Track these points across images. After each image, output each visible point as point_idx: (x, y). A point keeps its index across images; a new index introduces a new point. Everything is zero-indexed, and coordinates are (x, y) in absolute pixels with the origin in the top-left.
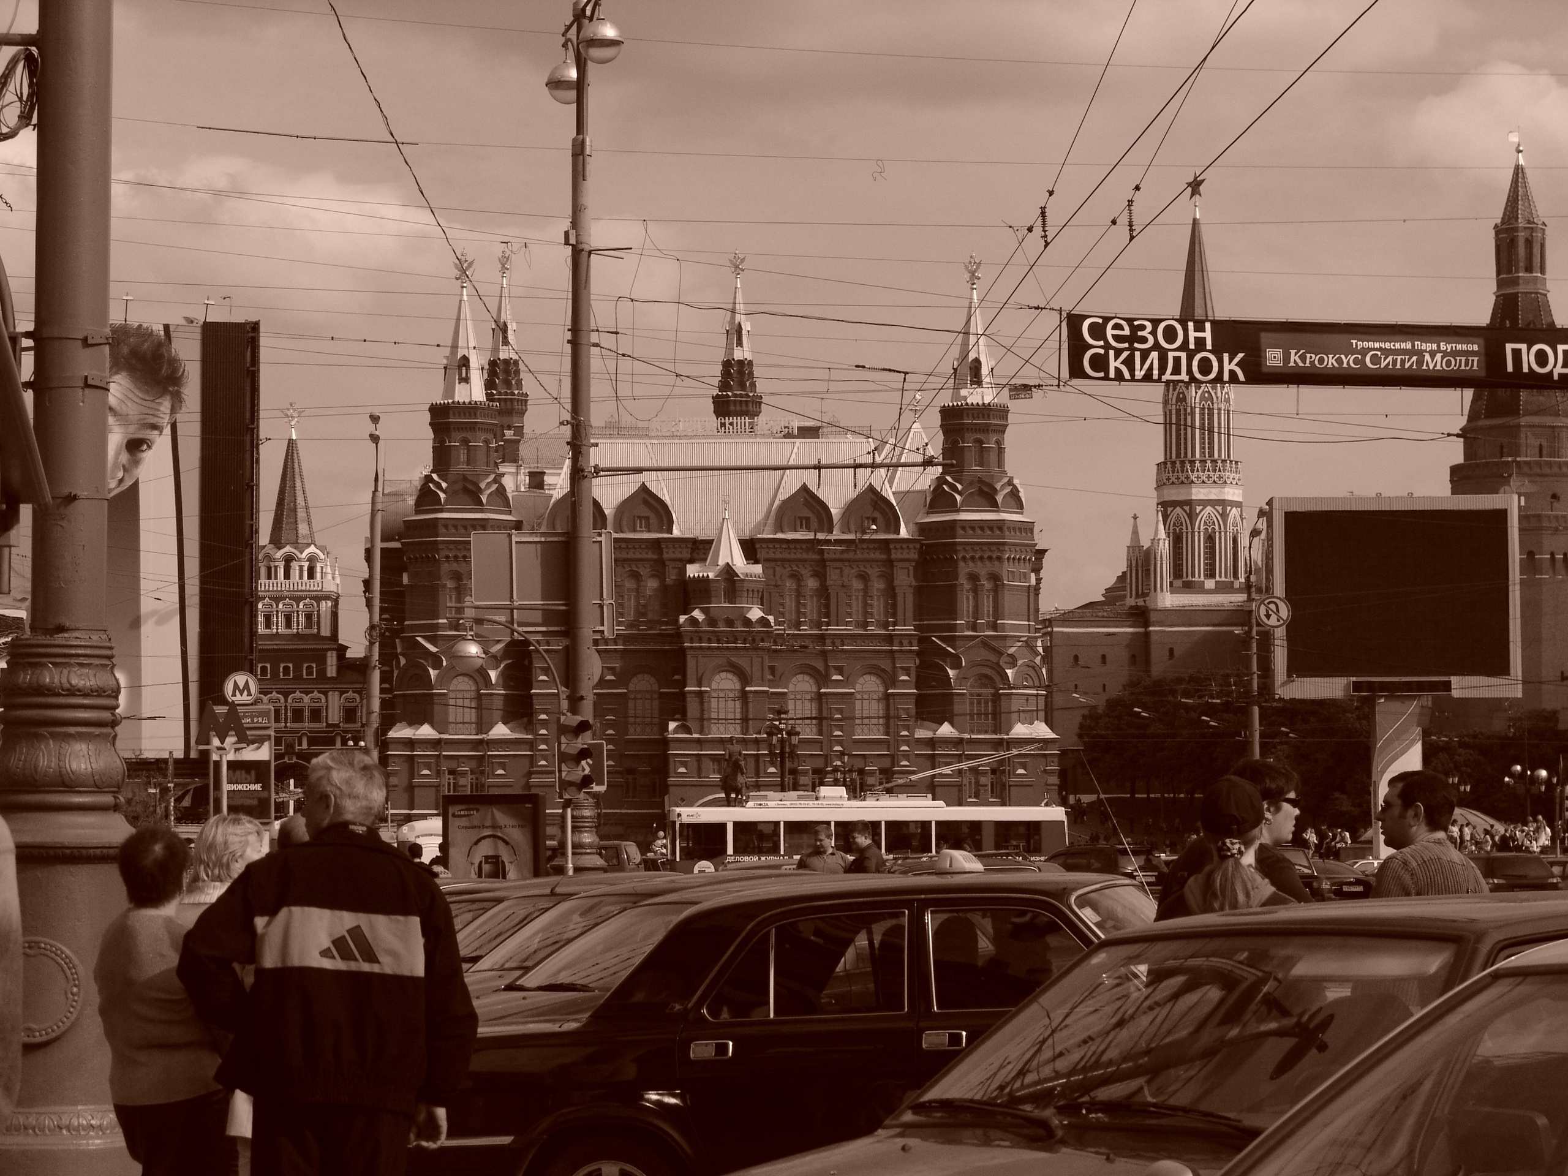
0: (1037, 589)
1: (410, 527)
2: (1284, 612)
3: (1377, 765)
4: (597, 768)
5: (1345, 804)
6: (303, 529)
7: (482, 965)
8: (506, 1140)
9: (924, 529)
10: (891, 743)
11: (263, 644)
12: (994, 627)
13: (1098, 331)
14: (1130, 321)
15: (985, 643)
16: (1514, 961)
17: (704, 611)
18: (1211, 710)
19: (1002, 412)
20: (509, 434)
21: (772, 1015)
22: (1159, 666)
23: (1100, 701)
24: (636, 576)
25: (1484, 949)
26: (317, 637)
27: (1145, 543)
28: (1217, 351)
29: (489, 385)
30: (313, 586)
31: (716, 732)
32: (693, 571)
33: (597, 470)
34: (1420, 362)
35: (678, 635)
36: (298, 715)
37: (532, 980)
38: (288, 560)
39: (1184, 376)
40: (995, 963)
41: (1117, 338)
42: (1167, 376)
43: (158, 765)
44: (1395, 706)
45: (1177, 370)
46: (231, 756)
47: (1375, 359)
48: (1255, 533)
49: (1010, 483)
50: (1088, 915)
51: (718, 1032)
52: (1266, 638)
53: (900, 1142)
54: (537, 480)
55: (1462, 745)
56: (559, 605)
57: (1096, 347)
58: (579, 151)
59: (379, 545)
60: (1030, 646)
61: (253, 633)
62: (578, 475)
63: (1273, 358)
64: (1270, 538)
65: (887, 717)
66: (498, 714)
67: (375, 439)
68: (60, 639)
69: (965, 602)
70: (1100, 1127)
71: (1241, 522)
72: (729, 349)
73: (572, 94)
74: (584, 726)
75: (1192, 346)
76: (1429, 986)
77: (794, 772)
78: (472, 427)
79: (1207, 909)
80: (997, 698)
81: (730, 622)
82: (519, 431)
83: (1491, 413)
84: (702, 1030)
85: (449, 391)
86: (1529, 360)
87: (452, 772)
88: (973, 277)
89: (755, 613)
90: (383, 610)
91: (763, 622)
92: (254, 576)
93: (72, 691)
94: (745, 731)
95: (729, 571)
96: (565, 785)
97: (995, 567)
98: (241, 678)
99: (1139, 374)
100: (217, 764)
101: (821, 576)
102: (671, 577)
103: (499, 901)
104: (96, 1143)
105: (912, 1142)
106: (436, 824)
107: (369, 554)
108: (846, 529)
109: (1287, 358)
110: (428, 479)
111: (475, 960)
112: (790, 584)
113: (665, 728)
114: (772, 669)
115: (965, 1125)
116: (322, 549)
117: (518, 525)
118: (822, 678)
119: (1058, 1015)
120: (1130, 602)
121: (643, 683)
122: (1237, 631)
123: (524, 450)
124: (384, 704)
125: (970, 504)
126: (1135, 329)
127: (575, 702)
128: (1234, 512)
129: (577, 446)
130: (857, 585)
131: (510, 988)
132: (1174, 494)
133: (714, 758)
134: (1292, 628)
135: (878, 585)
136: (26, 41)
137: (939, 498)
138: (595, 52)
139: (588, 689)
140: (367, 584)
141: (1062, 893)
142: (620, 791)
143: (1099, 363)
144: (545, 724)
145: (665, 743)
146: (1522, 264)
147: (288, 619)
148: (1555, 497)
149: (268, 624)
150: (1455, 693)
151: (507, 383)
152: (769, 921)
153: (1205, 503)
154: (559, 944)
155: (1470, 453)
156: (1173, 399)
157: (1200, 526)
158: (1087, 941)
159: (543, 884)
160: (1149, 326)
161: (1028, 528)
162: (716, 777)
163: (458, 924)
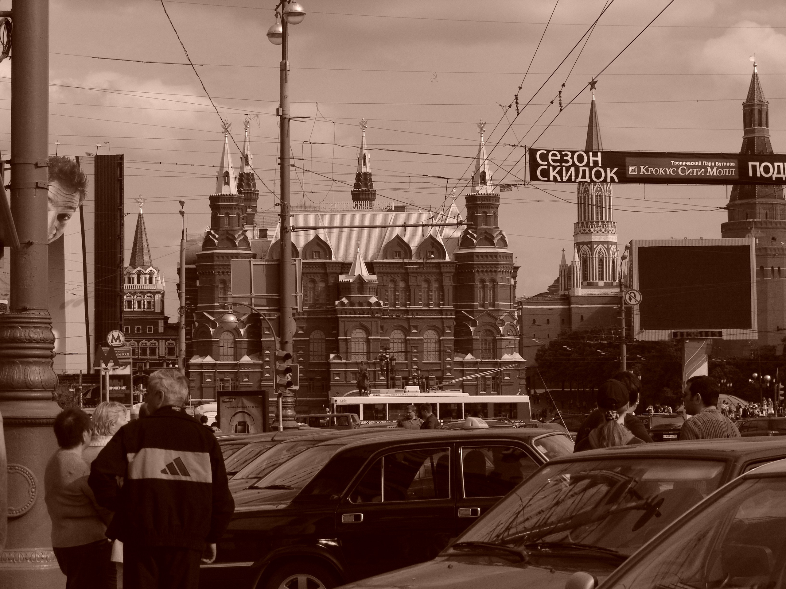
0: (514, 286)
1: (200, 257)
2: (638, 297)
3: (685, 373)
4: (294, 377)
5: (669, 393)
6: (146, 258)
7: (237, 476)
8: (250, 564)
10: (442, 364)
11: (126, 316)
12: (493, 305)
13: (544, 157)
14: (560, 152)
15: (489, 314)
16: (754, 471)
17: (348, 298)
18: (602, 347)
19: (497, 198)
20: (249, 210)
21: (383, 501)
22: (576, 325)
23: (547, 342)
24: (313, 281)
25: (739, 465)
26: (154, 313)
27: (569, 263)
28: (604, 167)
29: (239, 186)
30: (152, 287)
31: (354, 359)
32: (342, 278)
33: (294, 228)
34: (706, 172)
35: (334, 311)
36: (144, 352)
37: (262, 483)
38: (139, 274)
39: (587, 180)
40: (494, 474)
41: (554, 161)
42: (579, 180)
43: (74, 377)
44: (695, 344)
45: (584, 177)
46: (111, 373)
47: (683, 171)
48: (623, 258)
49: (501, 233)
50: (541, 450)
51: (356, 509)
52: (629, 311)
53: (447, 563)
54: (263, 233)
55: (728, 363)
56: (275, 296)
57: (544, 165)
58: (283, 68)
59: (184, 266)
60: (511, 315)
61: (122, 311)
62: (284, 230)
63: (632, 170)
64: (631, 260)
65: (440, 351)
66: (245, 351)
67: (182, 213)
68: (25, 314)
69: (479, 292)
70: (547, 555)
71: (617, 252)
72: (360, 167)
73: (280, 40)
74: (288, 357)
75: (591, 164)
76: (711, 484)
77: (393, 379)
78: (231, 207)
79: (601, 446)
80: (495, 341)
81: (360, 304)
82: (255, 209)
83: (741, 197)
84: (348, 508)
85: (219, 189)
86: (760, 170)
87: (222, 380)
88: (482, 130)
89: (373, 299)
90: (186, 299)
91: (377, 304)
92: (122, 282)
93: (31, 341)
94: (368, 358)
95: (360, 278)
96: (278, 386)
97: (493, 276)
98: (116, 334)
99: (565, 179)
100: (104, 377)
101: (406, 281)
102: (331, 282)
103: (246, 444)
104: (44, 566)
105: (454, 563)
106: (214, 406)
107: (179, 271)
108: (419, 257)
109: (639, 170)
110: (209, 233)
111: (234, 474)
112: (390, 285)
113: (329, 357)
114: (382, 328)
115: (480, 555)
116: (156, 268)
117: (254, 256)
118: (407, 332)
120: (561, 293)
121: (317, 335)
122: (615, 307)
123: (257, 218)
124: (187, 346)
125: (481, 244)
126: (563, 156)
127: (283, 344)
128: (613, 247)
129: (284, 216)
130: (424, 285)
131: (252, 488)
132: (582, 238)
133: (353, 372)
134: (642, 305)
135: (435, 285)
136: (5, 14)
137: (465, 241)
138: (291, 19)
139: (290, 339)
140: (179, 286)
141: (528, 439)
142: (306, 389)
143: (545, 173)
144: (268, 355)
145: (329, 365)
146: (756, 122)
147: (139, 304)
148: (773, 239)
149: (129, 306)
150: (724, 338)
151: (248, 185)
152: (381, 453)
153: (598, 243)
154: (276, 466)
155: (731, 217)
156: (582, 191)
157: (596, 254)
158: (540, 463)
159: (268, 436)
160: (570, 155)
161: (510, 256)
162: (354, 382)
163: (225, 456)
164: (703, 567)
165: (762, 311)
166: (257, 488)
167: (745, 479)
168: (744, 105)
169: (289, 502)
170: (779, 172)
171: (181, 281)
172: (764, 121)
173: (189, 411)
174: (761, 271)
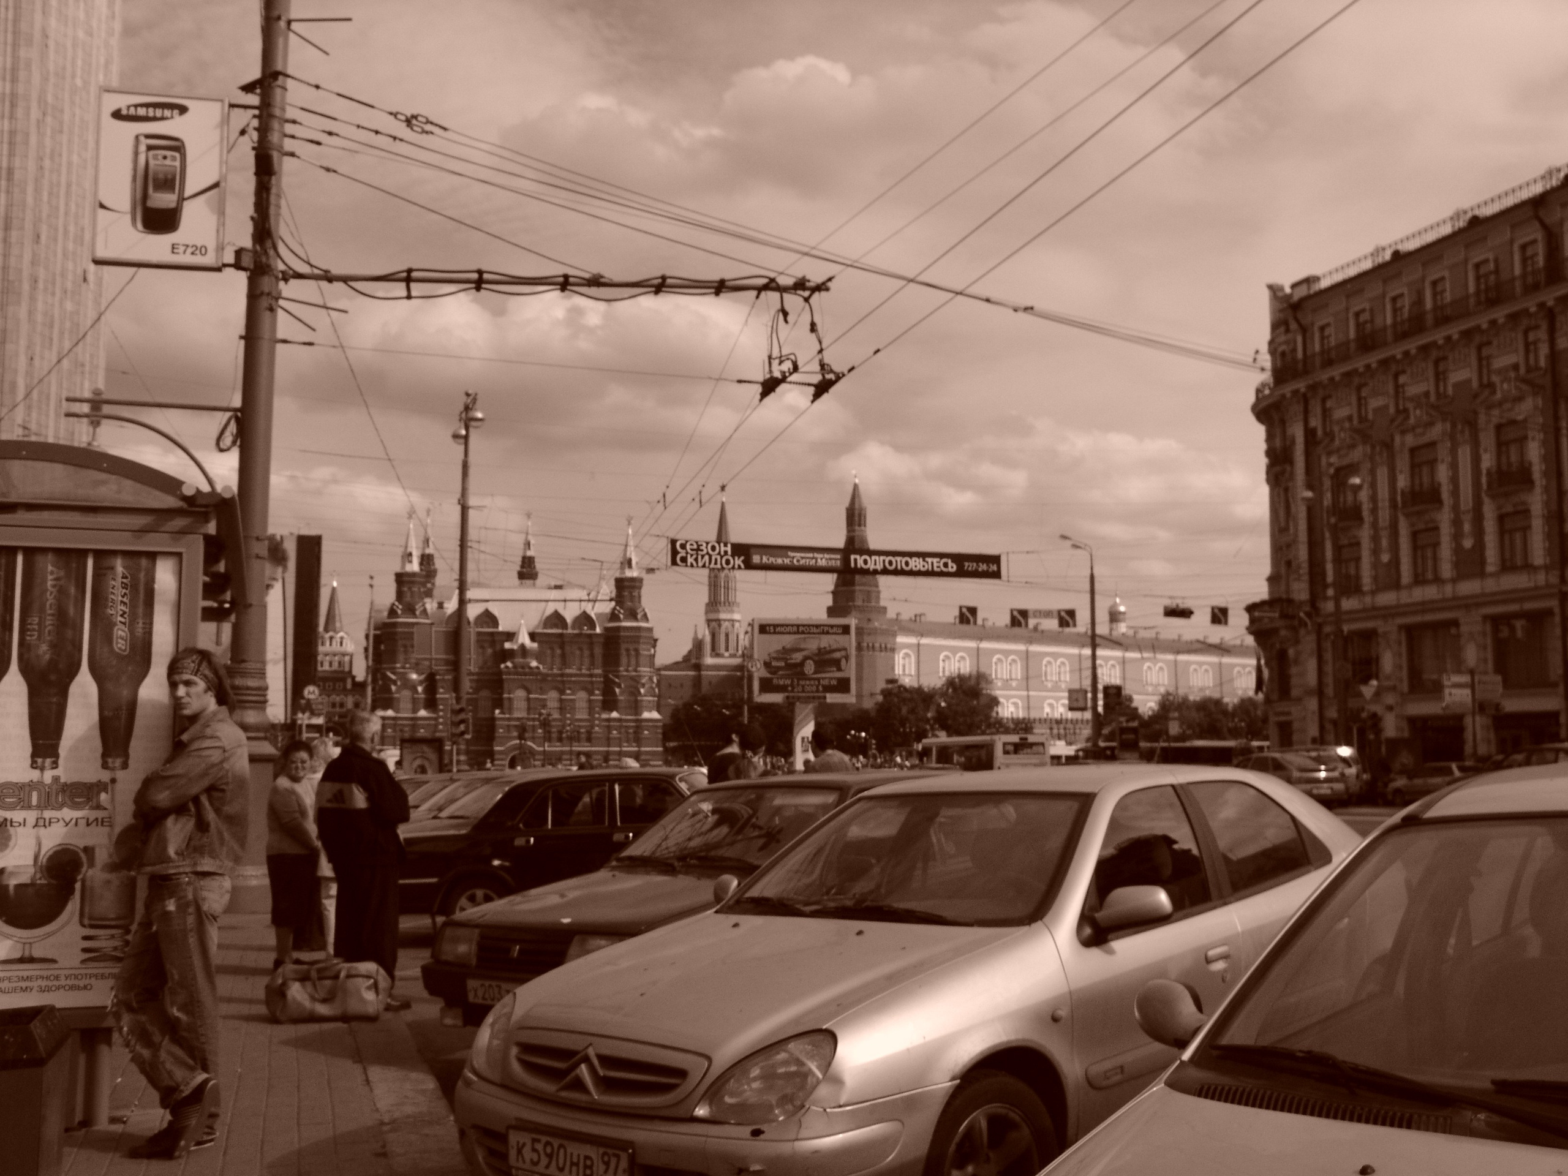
0: (654, 656)
1: (385, 625)
2: (759, 665)
3: (795, 731)
4: (467, 727)
5: (781, 747)
6: (338, 625)
7: (420, 809)
8: (434, 880)
9: (606, 629)
10: (591, 720)
11: (320, 675)
12: (636, 671)
13: (683, 546)
14: (697, 543)
15: (632, 678)
17: (512, 663)
18: (727, 708)
19: (641, 580)
20: (429, 585)
21: (550, 827)
22: (705, 688)
23: (680, 703)
24: (483, 647)
25: (852, 791)
26: (343, 672)
27: (700, 636)
28: (733, 556)
29: (421, 564)
30: (342, 649)
31: (516, 715)
32: (507, 645)
33: (470, 601)
34: (816, 562)
35: (500, 673)
36: (334, 705)
37: (444, 814)
38: (331, 638)
39: (719, 566)
40: (642, 806)
41: (692, 550)
42: (712, 566)
43: (273, 726)
44: (803, 706)
45: (716, 563)
46: (306, 722)
47: (798, 561)
48: (746, 633)
49: (644, 610)
50: (683, 786)
51: (527, 835)
52: (751, 679)
53: (611, 874)
54: (441, 606)
55: (830, 723)
56: (451, 657)
57: (682, 553)
58: (465, 466)
59: (372, 633)
60: (651, 679)
61: (316, 669)
62: (462, 602)
63: (756, 559)
64: (753, 635)
65: (589, 708)
66: (422, 705)
67: (371, 586)
68: (243, 665)
69: (624, 660)
70: (695, 866)
71: (741, 629)
72: (525, 551)
73: (462, 441)
74: (461, 710)
75: (722, 553)
76: (825, 808)
77: (550, 732)
78: (413, 582)
80: (636, 701)
81: (523, 668)
82: (433, 584)
83: (843, 585)
84: (522, 834)
85: (403, 566)
86: (860, 563)
87: (401, 730)
89: (534, 664)
90: (373, 660)
91: (538, 668)
92: (316, 646)
93: (248, 688)
94: (528, 713)
95: (523, 646)
96: (453, 735)
97: (636, 646)
98: (311, 688)
99: (700, 564)
100: (301, 726)
101: (562, 647)
102: (498, 647)
103: (427, 782)
104: (254, 882)
105: (616, 873)
106: (397, 752)
107: (367, 637)
108: (573, 627)
109: (761, 559)
110: (393, 604)
112: (549, 652)
113: (494, 713)
114: (541, 688)
115: (638, 866)
116: (346, 633)
117: (432, 624)
118: (562, 692)
119: (669, 828)
120: (693, 661)
121: (485, 693)
122: (739, 674)
123: (436, 592)
124: (374, 701)
125: (626, 618)
126: (699, 546)
127: (458, 699)
128: (737, 625)
129: (462, 587)
130: (578, 652)
131: (435, 817)
132: (712, 616)
133: (516, 726)
134: (762, 675)
135: (587, 653)
136: (235, 410)
137: (613, 616)
138: (473, 423)
139: (465, 697)
140: (366, 650)
141: (673, 776)
142: (475, 740)
143: (684, 560)
144: (442, 710)
145: (493, 719)
146: (857, 523)
147: (331, 664)
148: (869, 620)
149: (322, 665)
150: (829, 700)
151: (429, 564)
152: (549, 788)
153: (725, 620)
154: (453, 801)
155: (835, 600)
156: (712, 575)
157: (723, 629)
158: (682, 796)
159: (445, 776)
160: (705, 545)
161: (651, 630)
162: (515, 734)
163: (408, 792)
164: (821, 875)
165: (859, 680)
166: (439, 818)
167: (860, 800)
168: (848, 510)
169: (468, 829)
170: (875, 564)
171: (368, 645)
172: (863, 522)
173: (374, 755)
174: (859, 647)
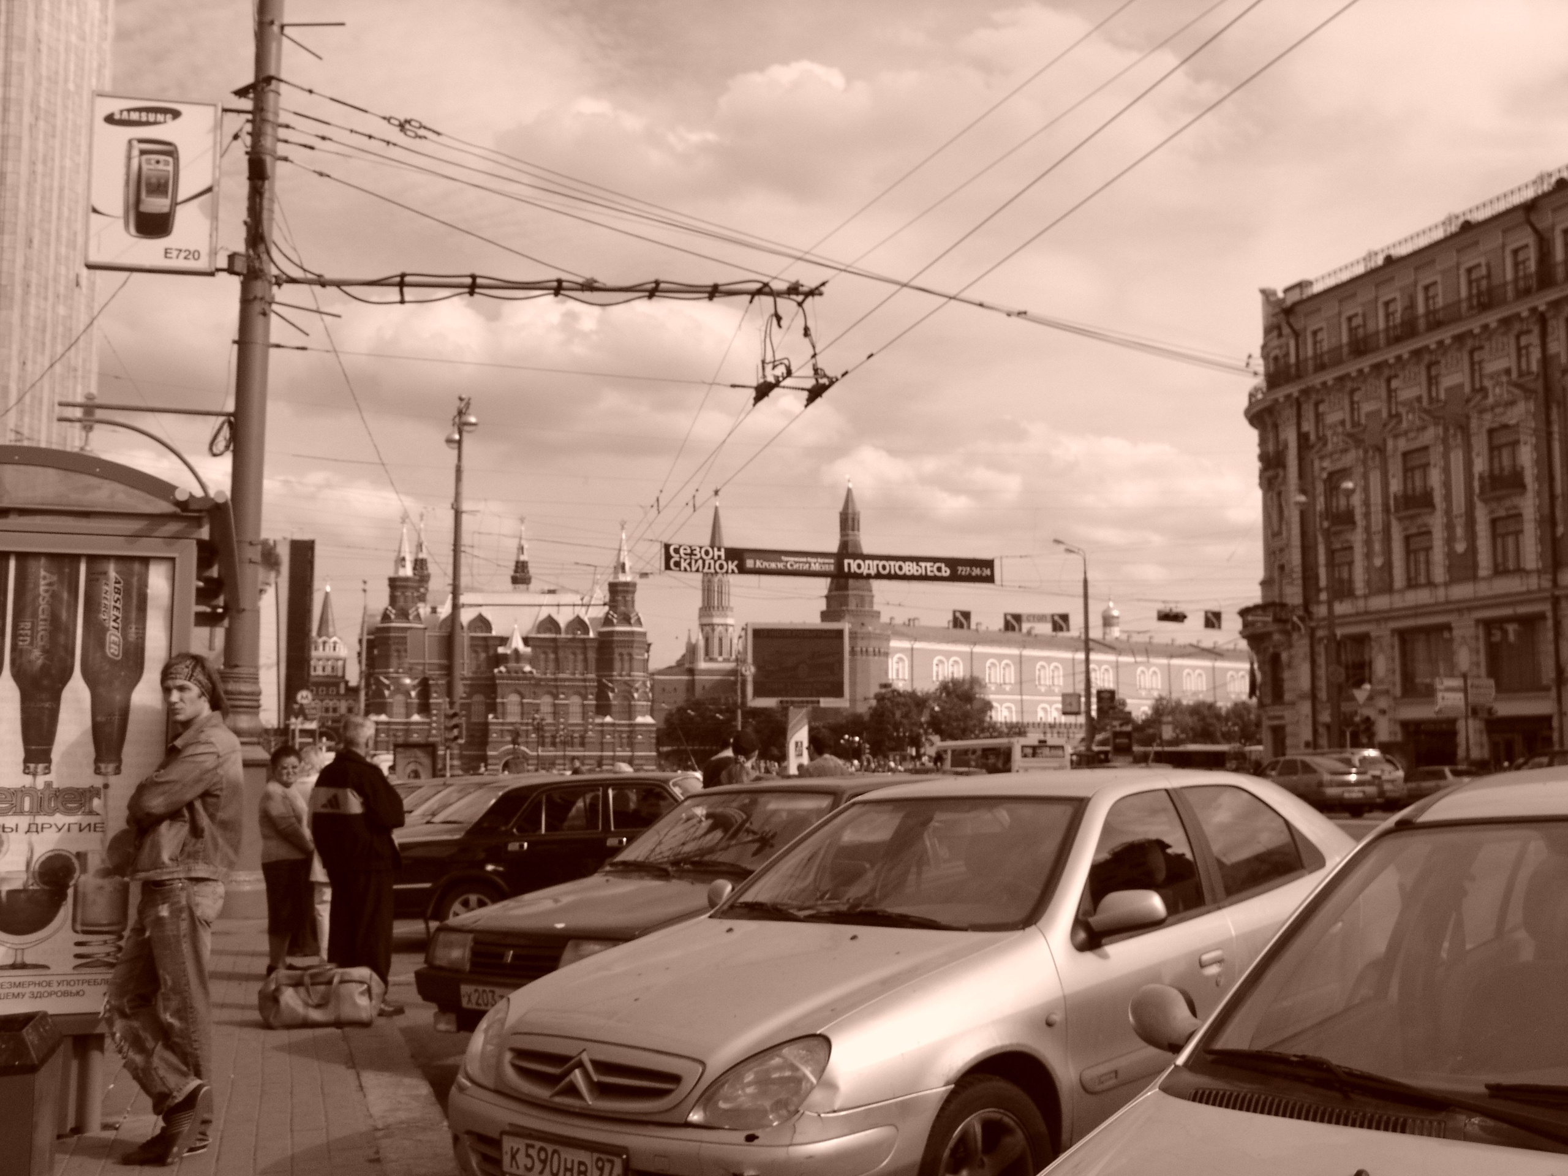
0: (647, 660)
1: (379, 630)
2: (753, 669)
3: (789, 736)
4: (460, 732)
5: (775, 751)
6: (331, 629)
7: (414, 814)
8: (427, 885)
9: (600, 634)
10: (585, 725)
11: (313, 680)
12: (629, 675)
13: (677, 551)
14: (690, 547)
15: (626, 682)
16: (860, 798)
17: (506, 667)
18: (721, 712)
19: (634, 585)
20: (422, 590)
21: (543, 831)
22: (698, 692)
23: (673, 708)
24: (476, 652)
25: (846, 796)
26: (336, 677)
27: (693, 641)
28: (727, 560)
29: (414, 569)
30: (335, 654)
31: (510, 719)
32: (501, 650)
33: (463, 605)
34: (810, 566)
35: (493, 678)
36: (327, 710)
37: (437, 819)
38: (324, 643)
39: (712, 570)
40: (636, 811)
41: (685, 554)
42: (706, 570)
43: (267, 731)
44: (796, 710)
45: (709, 568)
46: (299, 727)
47: (792, 565)
48: (740, 637)
49: (637, 614)
51: (521, 840)
52: (744, 683)
53: (605, 878)
54: (434, 610)
56: (444, 662)
57: (676, 558)
58: (459, 470)
59: (365, 638)
60: (644, 683)
61: (309, 674)
62: (456, 607)
63: (749, 563)
64: (746, 639)
65: (583, 713)
66: (415, 710)
68: (236, 670)
69: (617, 665)
70: (689, 871)
71: (734, 633)
72: (518, 555)
73: (456, 445)
74: (455, 715)
75: (716, 558)
76: (819, 812)
77: (543, 737)
78: (406, 587)
79: (730, 782)
80: (630, 706)
81: (516, 672)
82: (427, 589)
83: (836, 590)
84: (516, 839)
85: (397, 571)
86: (854, 568)
87: (395, 735)
88: (623, 528)
89: (528, 668)
90: (367, 665)
91: (531, 672)
92: (310, 651)
93: (241, 693)
94: (522, 718)
95: (516, 651)
96: (447, 740)
97: (630, 650)
98: (304, 693)
99: (694, 569)
100: (294, 731)
101: (556, 652)
102: (491, 652)
103: (420, 787)
104: (249, 888)
105: (610, 878)
106: (390, 757)
107: (360, 641)
108: (567, 632)
109: (755, 563)
110: (387, 609)
111: (410, 812)
112: (542, 656)
113: (487, 717)
114: (535, 693)
115: (632, 871)
116: (339, 637)
117: (425, 629)
118: (555, 696)
119: (663, 833)
120: (687, 666)
121: (478, 698)
122: (731, 678)
123: (429, 597)
124: (367, 706)
125: (620, 623)
126: (692, 550)
127: (452, 704)
128: (730, 629)
129: (456, 592)
130: (571, 657)
131: (428, 822)
132: (706, 621)
133: (509, 731)
134: (755, 677)
135: (580, 657)
136: (229, 415)
137: (607, 621)
138: (466, 428)
139: (458, 702)
140: (359, 654)
141: (667, 781)
142: (469, 744)
143: (678, 564)
144: (435, 715)
145: (486, 724)
146: (850, 528)
147: (324, 669)
148: (863, 624)
149: (315, 670)
150: (822, 705)
151: (422, 568)
152: (542, 792)
153: (719, 625)
154: (446, 806)
155: (828, 605)
156: (706, 580)
157: (716, 634)
158: (676, 800)
159: (439, 781)
160: (698, 549)
161: (644, 634)
162: (509, 739)
164: (815, 880)
165: (853, 684)
166: (432, 823)
167: (854, 804)
168: (841, 514)
169: (463, 834)
170: (869, 569)
171: (361, 649)
172: (856, 527)
173: (368, 760)
174: (853, 652)
